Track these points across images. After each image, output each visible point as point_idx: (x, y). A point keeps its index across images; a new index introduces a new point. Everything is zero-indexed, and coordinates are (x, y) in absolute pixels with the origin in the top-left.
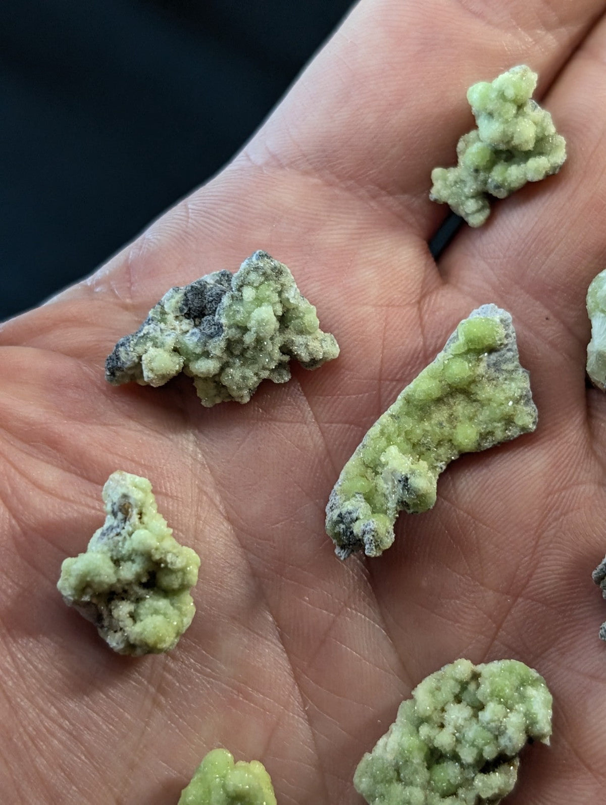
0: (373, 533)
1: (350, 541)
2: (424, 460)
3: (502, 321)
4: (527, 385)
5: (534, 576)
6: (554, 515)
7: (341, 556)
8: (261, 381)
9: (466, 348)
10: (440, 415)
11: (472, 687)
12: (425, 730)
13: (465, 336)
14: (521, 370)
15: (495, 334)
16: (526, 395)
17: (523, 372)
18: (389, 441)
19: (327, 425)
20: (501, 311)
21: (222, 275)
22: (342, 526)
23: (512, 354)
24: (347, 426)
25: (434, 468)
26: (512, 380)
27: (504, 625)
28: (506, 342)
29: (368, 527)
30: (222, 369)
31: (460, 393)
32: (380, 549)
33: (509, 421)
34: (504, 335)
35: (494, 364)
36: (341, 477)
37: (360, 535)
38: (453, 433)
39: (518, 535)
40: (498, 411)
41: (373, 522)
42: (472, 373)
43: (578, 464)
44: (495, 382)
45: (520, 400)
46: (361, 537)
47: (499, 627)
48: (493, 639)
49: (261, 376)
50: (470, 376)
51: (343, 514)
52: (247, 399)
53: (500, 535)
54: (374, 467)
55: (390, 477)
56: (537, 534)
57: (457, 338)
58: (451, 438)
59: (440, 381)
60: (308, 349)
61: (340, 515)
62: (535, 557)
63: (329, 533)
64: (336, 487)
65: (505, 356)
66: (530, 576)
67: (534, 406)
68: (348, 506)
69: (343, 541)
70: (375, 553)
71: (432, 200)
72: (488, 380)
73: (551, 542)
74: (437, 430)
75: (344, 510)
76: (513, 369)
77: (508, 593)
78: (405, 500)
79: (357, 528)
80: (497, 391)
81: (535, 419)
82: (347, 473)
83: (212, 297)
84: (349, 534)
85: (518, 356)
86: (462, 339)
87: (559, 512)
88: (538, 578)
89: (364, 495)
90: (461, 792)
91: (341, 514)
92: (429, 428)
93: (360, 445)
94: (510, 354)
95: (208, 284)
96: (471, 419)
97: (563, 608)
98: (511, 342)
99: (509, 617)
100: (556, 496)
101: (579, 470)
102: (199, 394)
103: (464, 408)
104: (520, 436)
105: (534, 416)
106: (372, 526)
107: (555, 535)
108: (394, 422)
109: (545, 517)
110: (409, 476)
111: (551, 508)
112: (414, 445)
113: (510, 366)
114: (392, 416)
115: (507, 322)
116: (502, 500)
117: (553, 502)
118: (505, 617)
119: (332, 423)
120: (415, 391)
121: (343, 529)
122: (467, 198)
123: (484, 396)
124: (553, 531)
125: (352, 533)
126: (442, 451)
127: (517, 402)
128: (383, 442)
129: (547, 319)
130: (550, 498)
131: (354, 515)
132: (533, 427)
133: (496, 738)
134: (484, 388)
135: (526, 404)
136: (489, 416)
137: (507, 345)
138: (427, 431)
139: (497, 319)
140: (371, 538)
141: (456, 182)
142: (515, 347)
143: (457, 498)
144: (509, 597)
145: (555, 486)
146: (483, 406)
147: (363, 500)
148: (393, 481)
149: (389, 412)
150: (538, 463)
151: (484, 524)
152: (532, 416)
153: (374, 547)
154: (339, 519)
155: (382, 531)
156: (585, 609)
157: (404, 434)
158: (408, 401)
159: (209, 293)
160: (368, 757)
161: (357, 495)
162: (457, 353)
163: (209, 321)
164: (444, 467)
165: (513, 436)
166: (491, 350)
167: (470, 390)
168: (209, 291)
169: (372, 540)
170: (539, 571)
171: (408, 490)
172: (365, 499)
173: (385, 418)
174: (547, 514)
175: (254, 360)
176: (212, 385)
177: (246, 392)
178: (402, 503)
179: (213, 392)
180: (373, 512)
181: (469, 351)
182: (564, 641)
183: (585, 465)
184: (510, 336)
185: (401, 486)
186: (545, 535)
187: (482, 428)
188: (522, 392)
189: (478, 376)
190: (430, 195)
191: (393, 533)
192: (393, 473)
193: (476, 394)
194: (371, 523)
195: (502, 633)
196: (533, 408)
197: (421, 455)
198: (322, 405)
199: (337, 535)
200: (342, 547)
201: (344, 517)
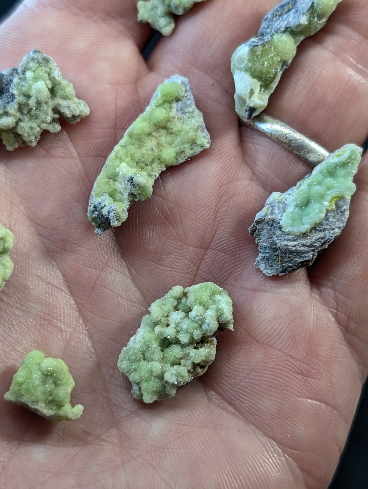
0: (114, 212)
1: (102, 221)
2: (144, 171)
3: (183, 83)
4: (202, 120)
5: (215, 236)
6: (225, 198)
7: (98, 233)
8: (42, 131)
9: (162, 101)
10: (151, 143)
11: (183, 300)
12: (158, 329)
13: (161, 93)
14: (197, 111)
15: (179, 90)
16: (201, 126)
17: (198, 112)
18: (121, 161)
19: (86, 159)
20: (182, 78)
21: (13, 70)
22: (97, 213)
23: (191, 102)
24: (98, 158)
25: (150, 175)
26: (193, 117)
27: (201, 267)
28: (186, 95)
29: (111, 209)
30: (17, 124)
31: (162, 129)
32: (119, 221)
33: (193, 143)
34: (184, 91)
35: (181, 109)
36: (95, 186)
38: (160, 155)
39: (204, 212)
40: (185, 137)
41: (114, 205)
42: (167, 116)
43: (237, 168)
44: (182, 120)
45: (198, 129)
46: (107, 216)
47: (198, 269)
48: (195, 276)
49: (42, 128)
50: (166, 117)
52: (34, 144)
53: (194, 213)
54: (114, 177)
55: (122, 180)
56: (215, 211)
57: (157, 95)
58: (160, 157)
59: (149, 123)
60: (70, 109)
61: (95, 207)
62: (215, 224)
63: (90, 220)
64: (93, 193)
65: (187, 103)
66: (213, 236)
67: (207, 132)
68: (99, 200)
69: (98, 222)
70: (116, 224)
71: (139, 21)
72: (178, 120)
73: (224, 215)
74: (150, 152)
75: (96, 203)
76: (192, 111)
77: (201, 248)
78: (132, 192)
79: (105, 212)
80: (184, 125)
81: (209, 140)
82: (98, 183)
83: (7, 82)
84: (101, 216)
85: (194, 103)
86: (159, 95)
87: (227, 196)
88: (217, 237)
89: (108, 193)
91: (95, 205)
92: (145, 152)
93: (104, 166)
94: (189, 102)
95: (4, 75)
96: (170, 144)
97: (234, 253)
98: (189, 94)
99: (203, 262)
100: (225, 188)
101: (238, 171)
102: (5, 143)
103: (165, 138)
104: (201, 152)
105: (208, 138)
106: (113, 208)
107: (226, 210)
108: (123, 149)
109: (219, 201)
110: (133, 176)
111: (223, 195)
112: (137, 163)
113: (191, 110)
114: (122, 146)
115: (186, 84)
116: (193, 193)
117: (223, 191)
118: (201, 262)
119: (88, 157)
120: (133, 129)
121: (97, 214)
122: (160, 17)
123: (176, 129)
124: (224, 209)
125: (102, 215)
126: (155, 165)
127: (196, 130)
128: (118, 162)
129: (213, 86)
130: (221, 189)
131: (103, 205)
132: (208, 146)
133: (200, 326)
134: (176, 124)
135: (202, 131)
136: (181, 141)
137: (187, 97)
138: (144, 154)
139: (179, 82)
140: (113, 215)
141: (152, 9)
142: (192, 97)
143: (167, 196)
144: (202, 250)
145: (224, 181)
146: (176, 135)
147: (108, 196)
148: (124, 182)
149: (119, 144)
150: (213, 168)
151: (184, 208)
152: (207, 138)
153: (115, 220)
154: (95, 209)
155: (120, 210)
156: (247, 252)
157: (130, 156)
158: (131, 136)
159: (6, 80)
160: (125, 349)
161: (104, 194)
162: (158, 104)
163: (7, 96)
164: (157, 176)
165: (197, 153)
166: (178, 100)
167: (168, 127)
168: (6, 78)
169: (114, 216)
170: (218, 233)
171: (133, 185)
172: (109, 196)
173: (117, 148)
174: (221, 199)
175: (36, 117)
176: (12, 135)
177: (33, 138)
178: (132, 195)
179: (13, 140)
180: (114, 201)
181: (164, 102)
182: (237, 272)
183: (241, 169)
184: (188, 91)
185: (129, 183)
186: (220, 211)
187: (177, 149)
188: (199, 124)
189: (172, 117)
190: (138, 19)
191: (127, 212)
192: (124, 177)
193: (171, 129)
194: (112, 206)
195: (200, 271)
196: (207, 133)
197: (142, 168)
198: (82, 146)
199: (94, 219)
200: (99, 227)
201: (97, 207)
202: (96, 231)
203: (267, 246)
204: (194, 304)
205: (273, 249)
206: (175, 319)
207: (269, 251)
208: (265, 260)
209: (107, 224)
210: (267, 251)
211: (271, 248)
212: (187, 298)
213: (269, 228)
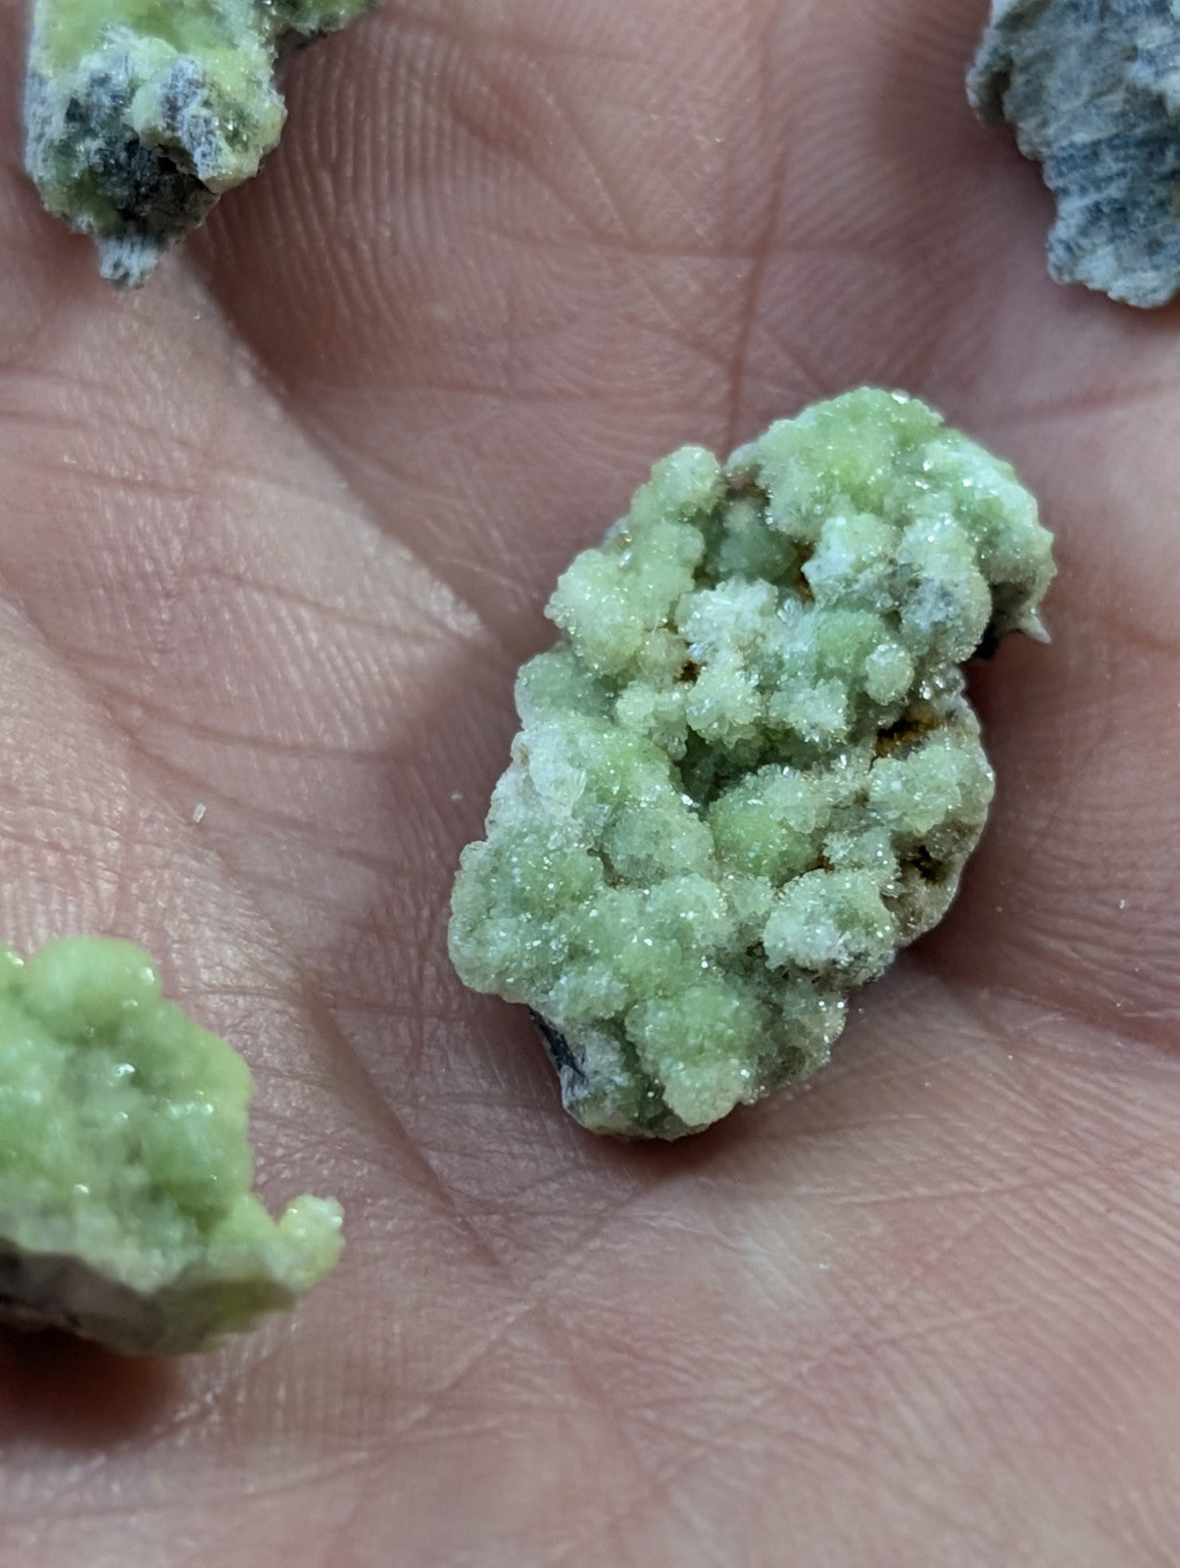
0: (203, 93)
1: (137, 185)
5: (793, 173)
7: (127, 274)
11: (740, 517)
12: (636, 704)
22: (93, 144)
29: (179, 84)
32: (247, 146)
37: (161, 124)
41: (193, 60)
46: (168, 134)
47: (737, 371)
51: (82, 101)
53: (639, 67)
56: (757, 34)
61: (71, 116)
62: (777, 107)
63: (56, 203)
64: (35, 59)
66: (778, 174)
68: (92, 66)
69: (113, 200)
70: (234, 162)
73: (810, 44)
75: (79, 82)
77: (728, 251)
79: (143, 114)
84: (123, 156)
90: (837, 848)
91: (73, 104)
99: (758, 332)
106: (193, 75)
118: (747, 332)
121: (98, 150)
124: (805, 10)
125: (133, 144)
131: (120, 83)
133: (893, 618)
140: (204, 112)
144: (735, 262)
151: (575, 53)
153: (223, 144)
154: (74, 127)
160: (474, 855)
161: (110, 32)
169: (207, 123)
170: (800, 150)
186: (784, 26)
194: (186, 66)
195: (751, 385)
199: (85, 189)
200: (118, 233)
201: (88, 108)
202: (106, 271)
203: (1096, 144)
204: (818, 509)
205: (1142, 143)
206: (731, 619)
207: (1115, 167)
208: (1105, 223)
209: (167, 191)
210: (1110, 164)
211: (1126, 146)
212: (763, 499)
213: (1088, 30)
